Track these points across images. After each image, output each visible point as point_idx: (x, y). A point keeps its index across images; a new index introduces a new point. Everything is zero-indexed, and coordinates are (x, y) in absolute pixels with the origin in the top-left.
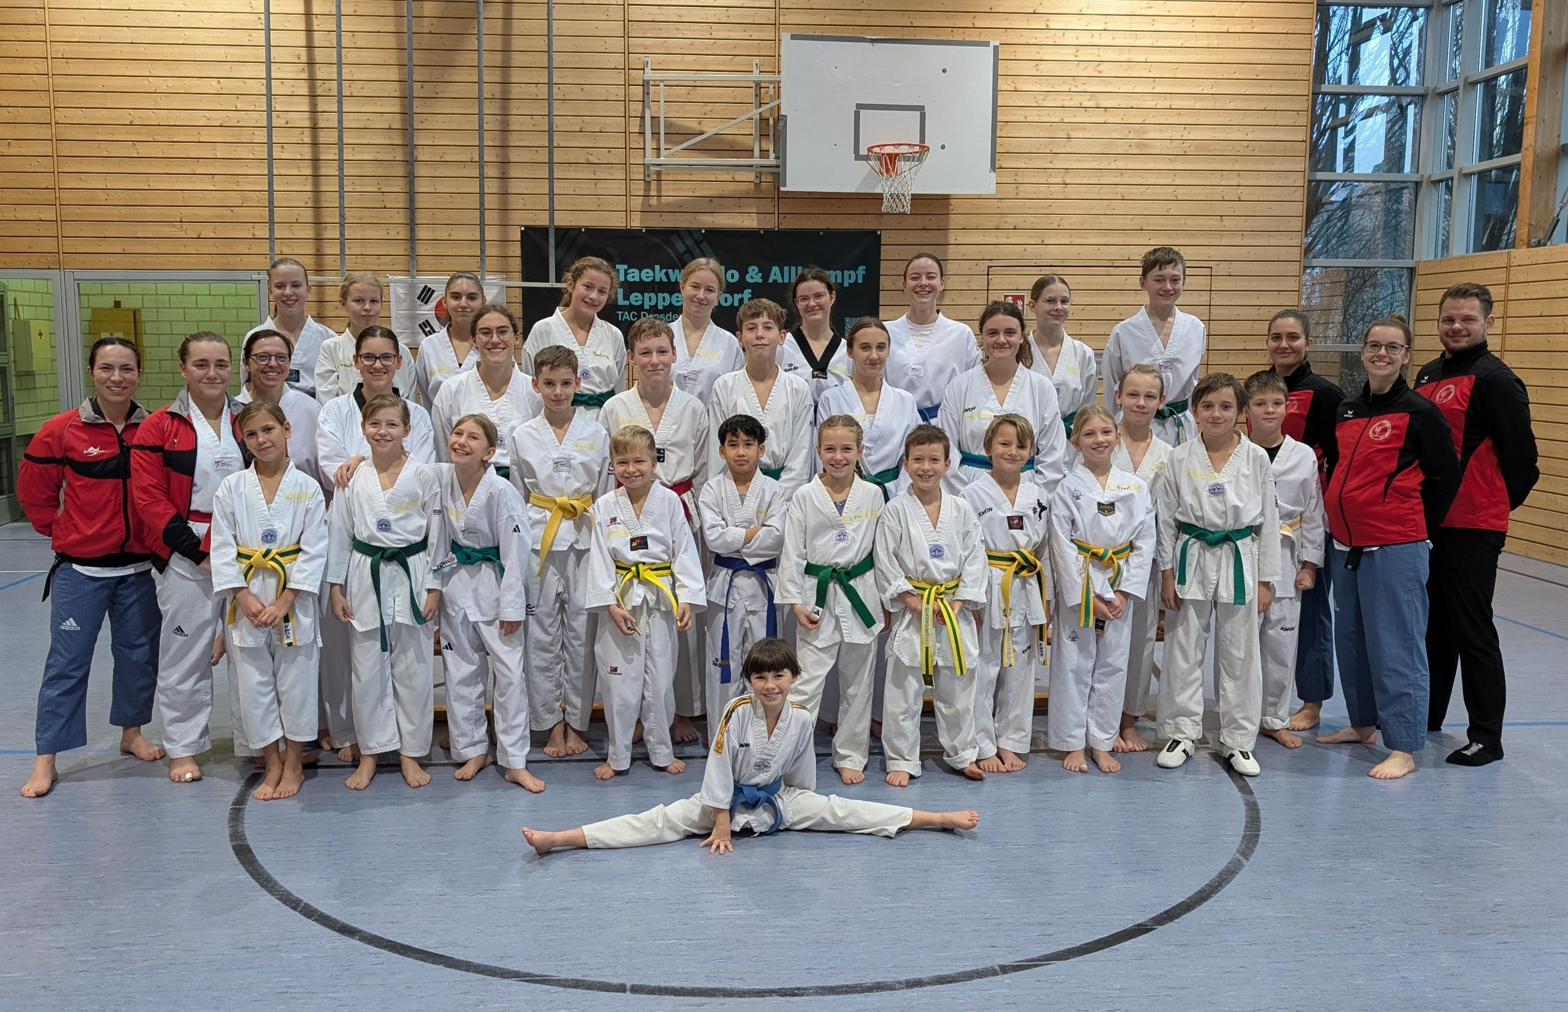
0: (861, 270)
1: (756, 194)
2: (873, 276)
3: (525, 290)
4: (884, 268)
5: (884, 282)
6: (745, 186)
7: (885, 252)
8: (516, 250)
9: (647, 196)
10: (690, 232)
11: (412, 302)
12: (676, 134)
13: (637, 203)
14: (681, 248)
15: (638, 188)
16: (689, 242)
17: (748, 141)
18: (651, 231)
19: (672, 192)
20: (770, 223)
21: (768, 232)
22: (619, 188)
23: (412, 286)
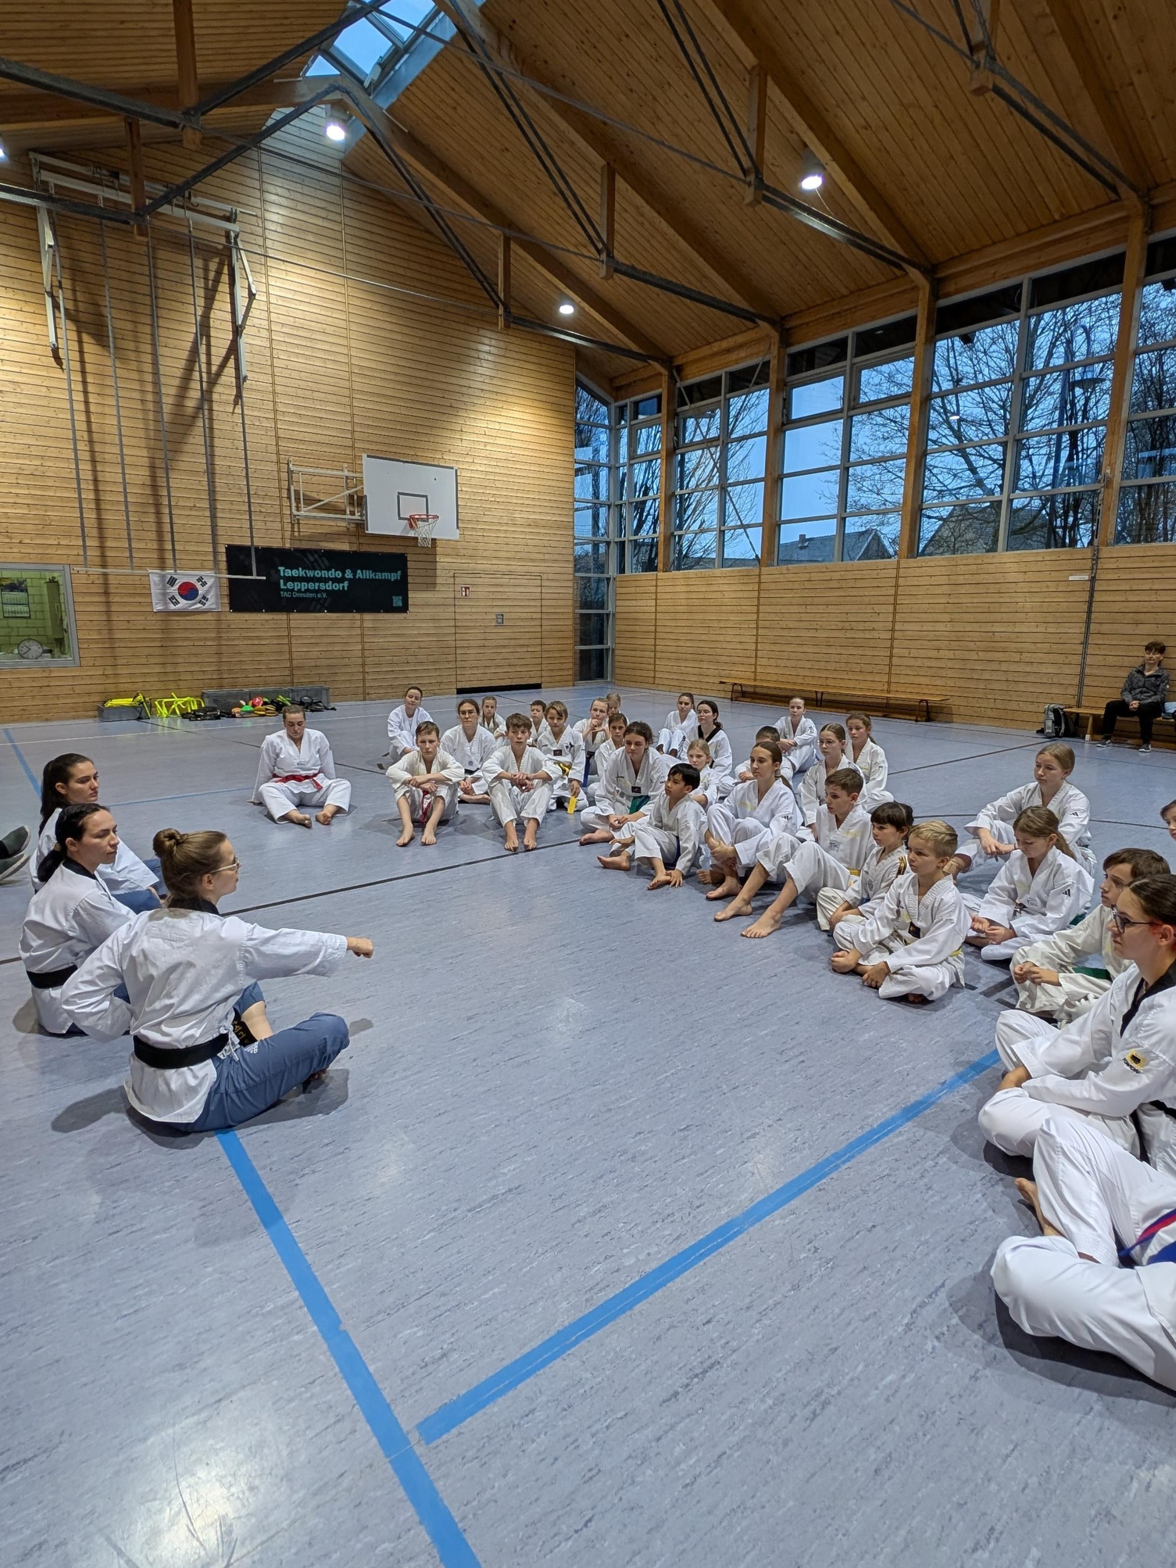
0: (399, 573)
1: (347, 533)
2: (405, 576)
3: (230, 579)
4: (410, 572)
5: (410, 580)
6: (341, 529)
7: (410, 565)
8: (223, 558)
9: (293, 531)
10: (317, 551)
11: (164, 586)
12: (309, 501)
13: (288, 534)
14: (312, 559)
15: (288, 527)
16: (316, 556)
17: (342, 506)
18: (297, 550)
19: (305, 530)
20: (355, 548)
21: (355, 552)
22: (278, 526)
23: (163, 577)
